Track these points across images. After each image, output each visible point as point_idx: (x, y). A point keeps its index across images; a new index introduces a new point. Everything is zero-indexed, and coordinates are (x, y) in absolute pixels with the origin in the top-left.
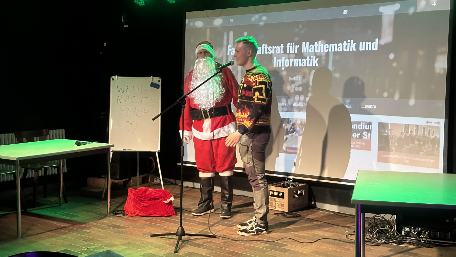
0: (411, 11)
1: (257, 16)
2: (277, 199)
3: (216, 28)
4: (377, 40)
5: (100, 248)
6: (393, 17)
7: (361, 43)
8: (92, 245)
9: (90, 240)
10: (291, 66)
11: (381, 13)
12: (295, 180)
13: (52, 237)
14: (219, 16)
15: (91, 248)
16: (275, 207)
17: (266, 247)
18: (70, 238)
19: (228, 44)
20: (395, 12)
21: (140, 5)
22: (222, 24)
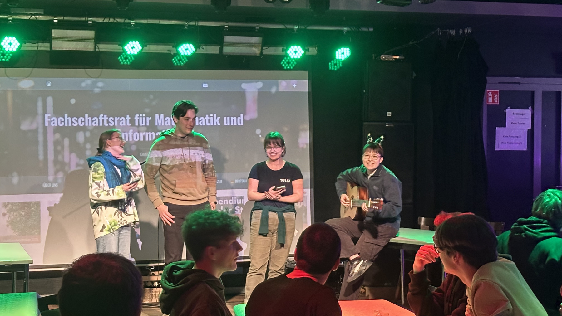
0: (274, 90)
1: (89, 81)
3: (23, 91)
4: (242, 115)
6: (257, 94)
7: (225, 118)
10: (142, 140)
11: (244, 89)
14: (27, 77)
19: (45, 112)
20: (259, 89)
22: (33, 87)
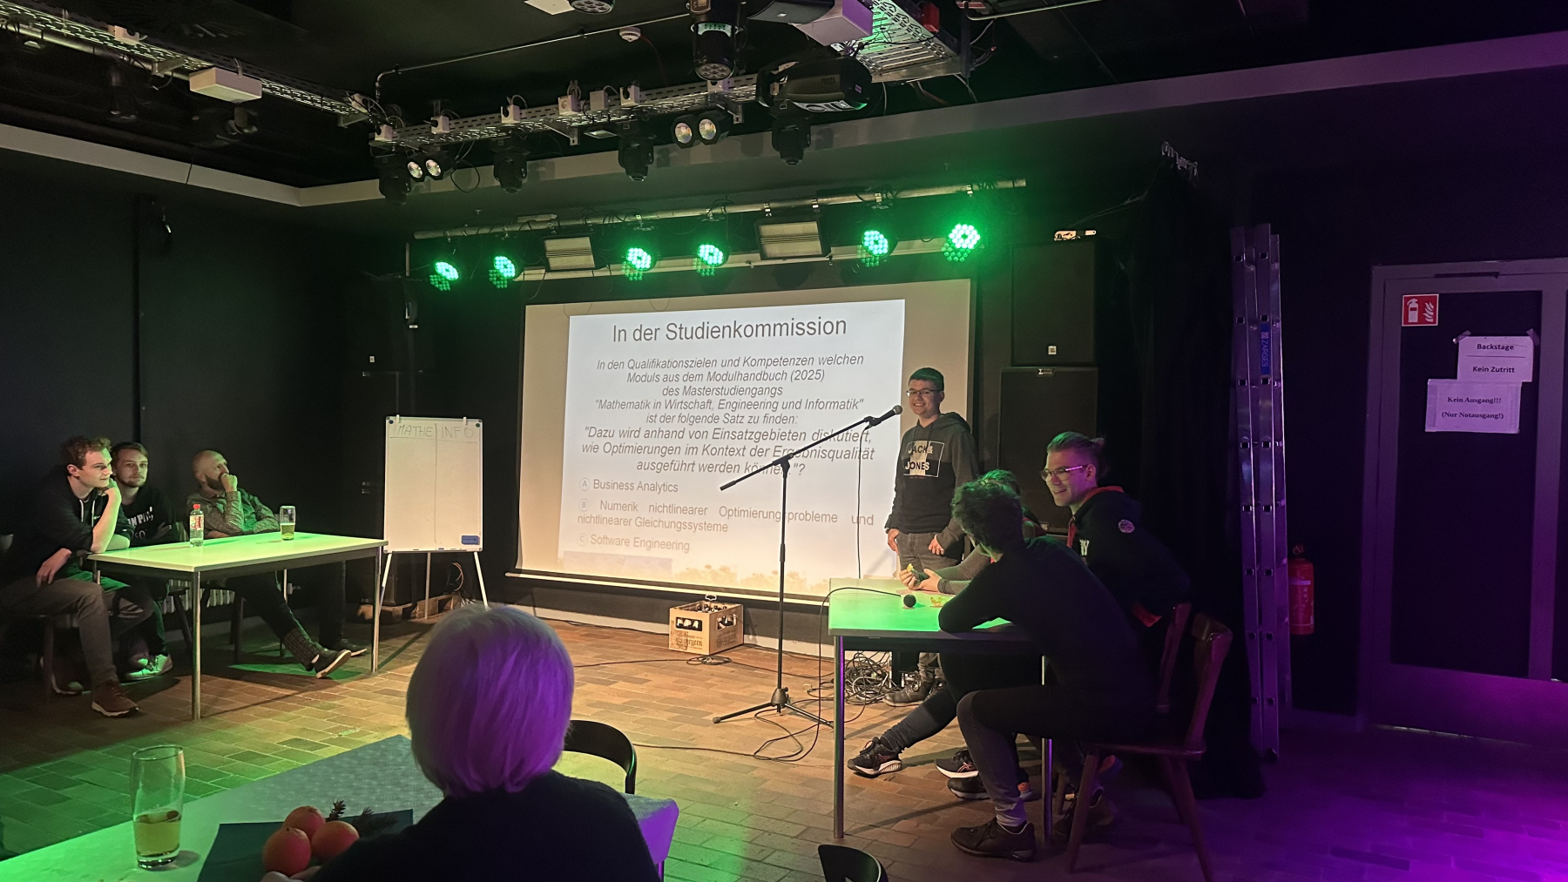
2: (691, 632)
5: (363, 733)
8: (347, 729)
9: (342, 719)
12: (721, 600)
13: (270, 715)
14: (586, 314)
15: (344, 734)
16: (686, 647)
17: (674, 719)
18: (304, 716)
21: (442, 289)
